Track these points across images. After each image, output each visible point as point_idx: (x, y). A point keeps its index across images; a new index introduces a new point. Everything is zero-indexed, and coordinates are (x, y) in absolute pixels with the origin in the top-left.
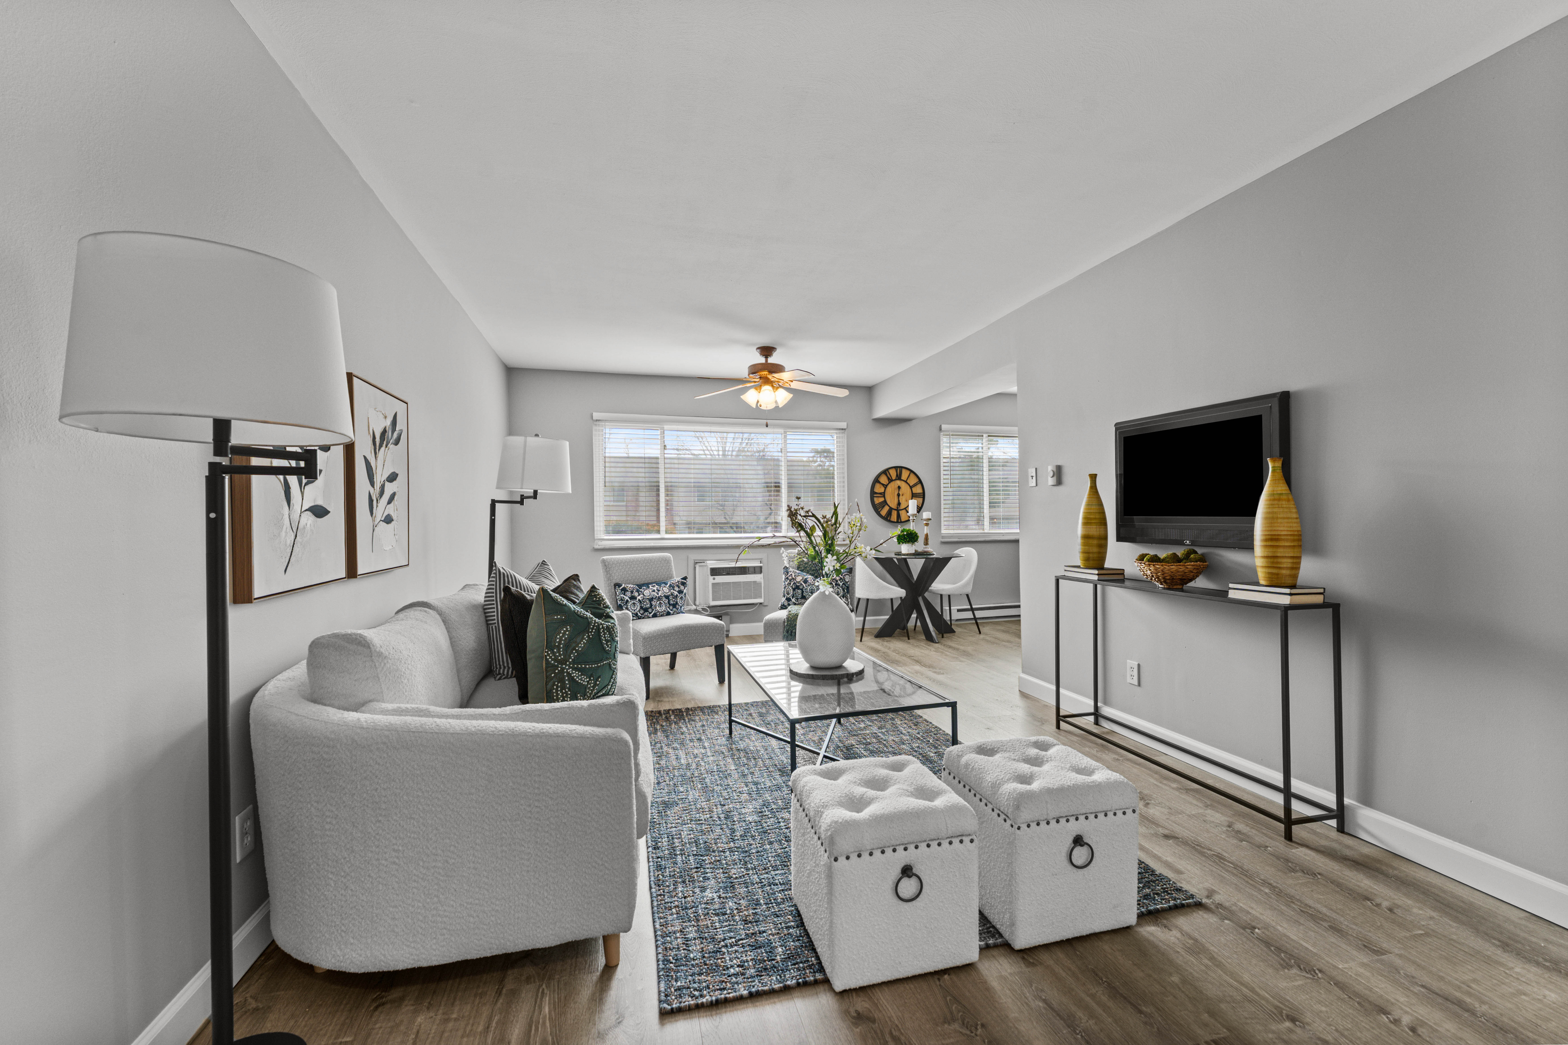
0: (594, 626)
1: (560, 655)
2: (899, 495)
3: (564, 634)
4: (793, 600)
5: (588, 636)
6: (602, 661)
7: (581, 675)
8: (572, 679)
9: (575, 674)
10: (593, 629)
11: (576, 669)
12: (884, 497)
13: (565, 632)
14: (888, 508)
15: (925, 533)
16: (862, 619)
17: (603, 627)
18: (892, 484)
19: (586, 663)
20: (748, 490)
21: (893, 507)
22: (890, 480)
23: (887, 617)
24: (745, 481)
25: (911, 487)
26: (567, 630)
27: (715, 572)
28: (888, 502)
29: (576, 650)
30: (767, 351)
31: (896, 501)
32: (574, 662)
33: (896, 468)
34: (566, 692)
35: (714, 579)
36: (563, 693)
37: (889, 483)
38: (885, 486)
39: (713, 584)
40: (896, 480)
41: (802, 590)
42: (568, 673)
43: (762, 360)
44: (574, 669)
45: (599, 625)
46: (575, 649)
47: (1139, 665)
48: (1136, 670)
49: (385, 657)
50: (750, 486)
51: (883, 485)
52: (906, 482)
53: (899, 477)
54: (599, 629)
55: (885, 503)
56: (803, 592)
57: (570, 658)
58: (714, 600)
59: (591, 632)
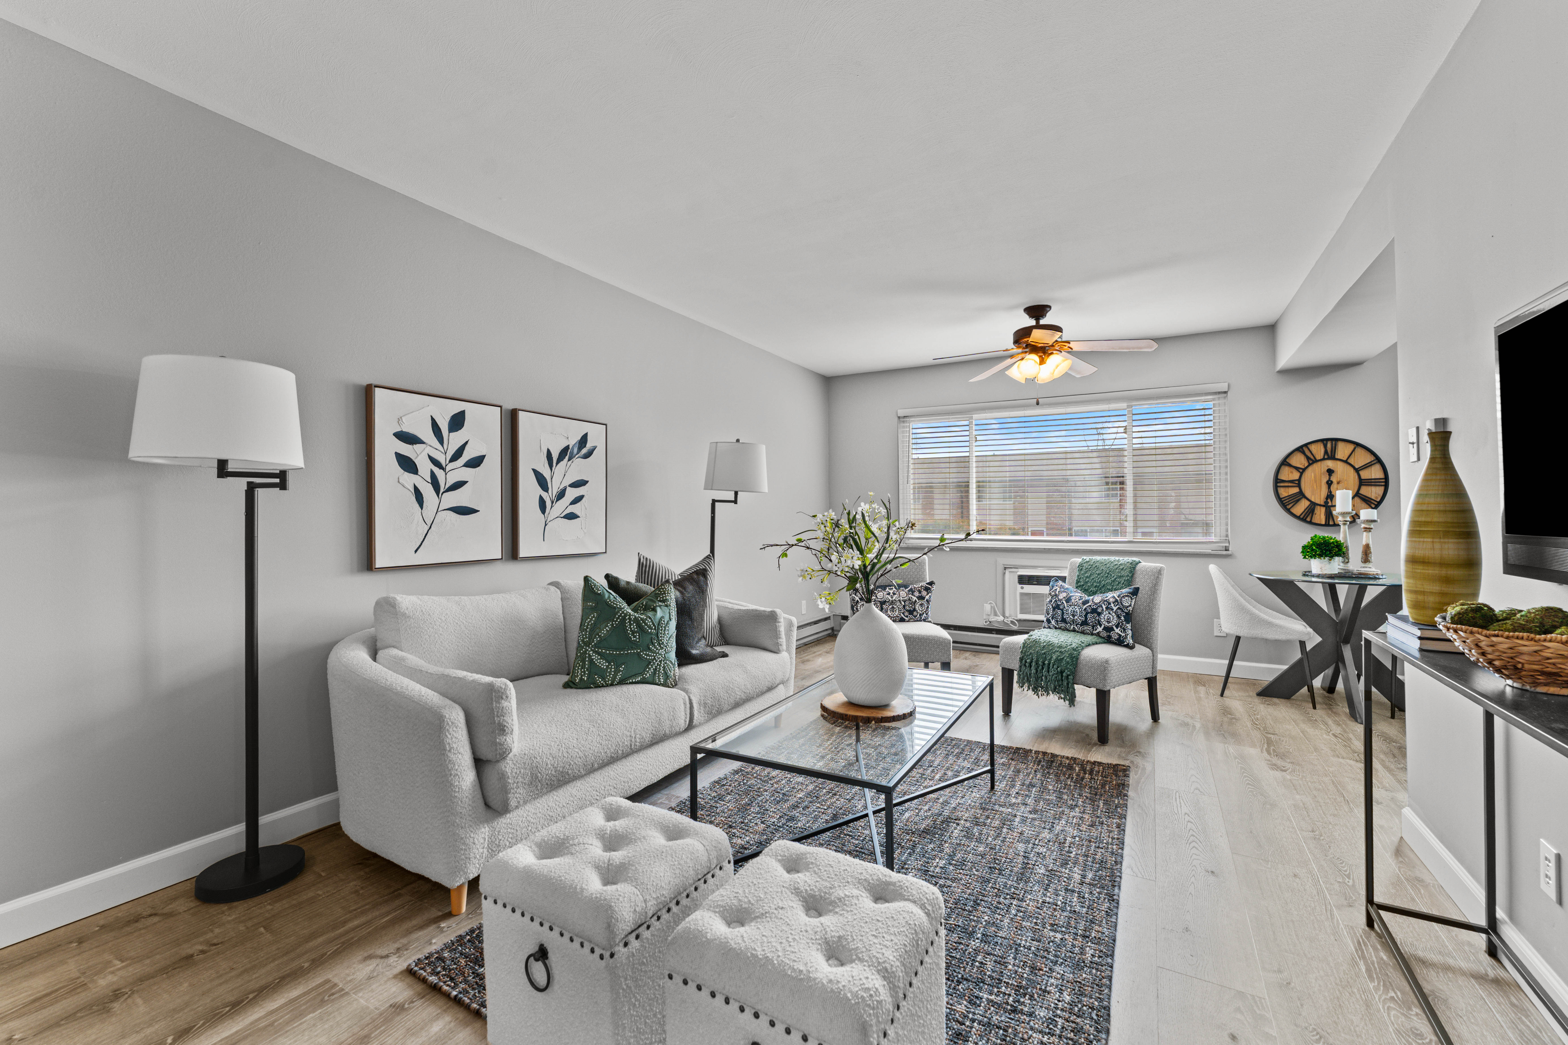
0: (619, 616)
1: (586, 638)
2: (1329, 483)
3: (591, 620)
4: (1053, 622)
5: (612, 625)
6: (623, 649)
7: (601, 659)
8: (591, 661)
9: (595, 657)
10: (618, 618)
11: (597, 653)
12: (1299, 486)
13: (592, 618)
14: (1307, 503)
15: (1364, 543)
16: (1227, 662)
17: (630, 618)
18: (1316, 467)
19: (607, 649)
20: (1079, 483)
21: (1318, 501)
22: (1312, 461)
23: (1285, 667)
24: (1074, 472)
25: (1357, 471)
26: (594, 617)
27: (1024, 580)
28: (1308, 494)
29: (599, 636)
30: (1037, 311)
31: (1324, 492)
32: (596, 646)
33: (1324, 441)
34: (584, 671)
35: (1022, 588)
36: (582, 672)
37: (1310, 465)
38: (1302, 471)
39: (1022, 594)
40: (1324, 459)
41: (1062, 610)
42: (589, 655)
43: (1033, 322)
44: (594, 652)
45: (626, 615)
46: (598, 634)
47: (1558, 858)
48: (1552, 865)
49: (409, 617)
50: (1082, 478)
51: (1297, 468)
52: (1346, 462)
53: (1331, 456)
54: (624, 619)
55: (1301, 495)
56: (1063, 613)
57: (593, 641)
58: (1022, 612)
59: (616, 621)
